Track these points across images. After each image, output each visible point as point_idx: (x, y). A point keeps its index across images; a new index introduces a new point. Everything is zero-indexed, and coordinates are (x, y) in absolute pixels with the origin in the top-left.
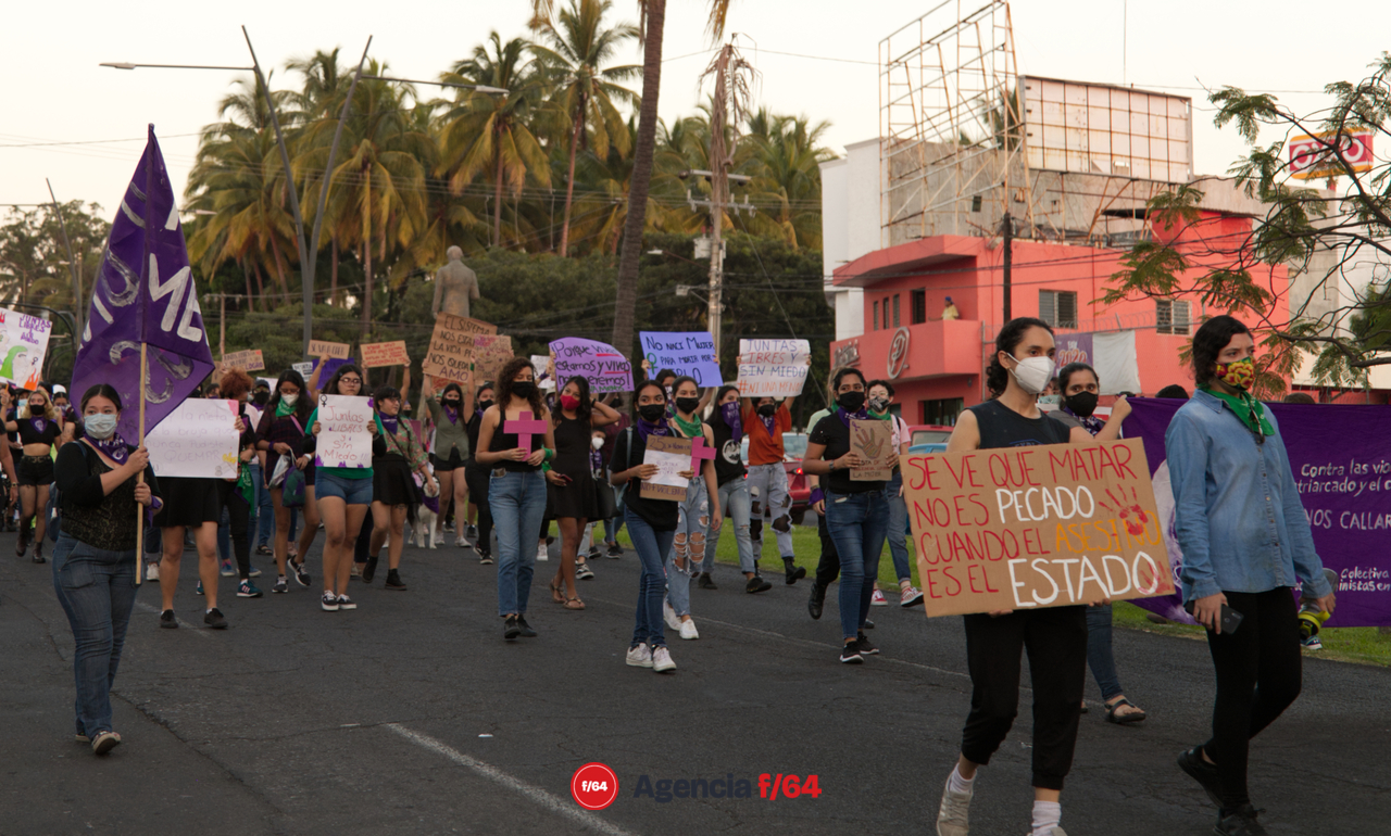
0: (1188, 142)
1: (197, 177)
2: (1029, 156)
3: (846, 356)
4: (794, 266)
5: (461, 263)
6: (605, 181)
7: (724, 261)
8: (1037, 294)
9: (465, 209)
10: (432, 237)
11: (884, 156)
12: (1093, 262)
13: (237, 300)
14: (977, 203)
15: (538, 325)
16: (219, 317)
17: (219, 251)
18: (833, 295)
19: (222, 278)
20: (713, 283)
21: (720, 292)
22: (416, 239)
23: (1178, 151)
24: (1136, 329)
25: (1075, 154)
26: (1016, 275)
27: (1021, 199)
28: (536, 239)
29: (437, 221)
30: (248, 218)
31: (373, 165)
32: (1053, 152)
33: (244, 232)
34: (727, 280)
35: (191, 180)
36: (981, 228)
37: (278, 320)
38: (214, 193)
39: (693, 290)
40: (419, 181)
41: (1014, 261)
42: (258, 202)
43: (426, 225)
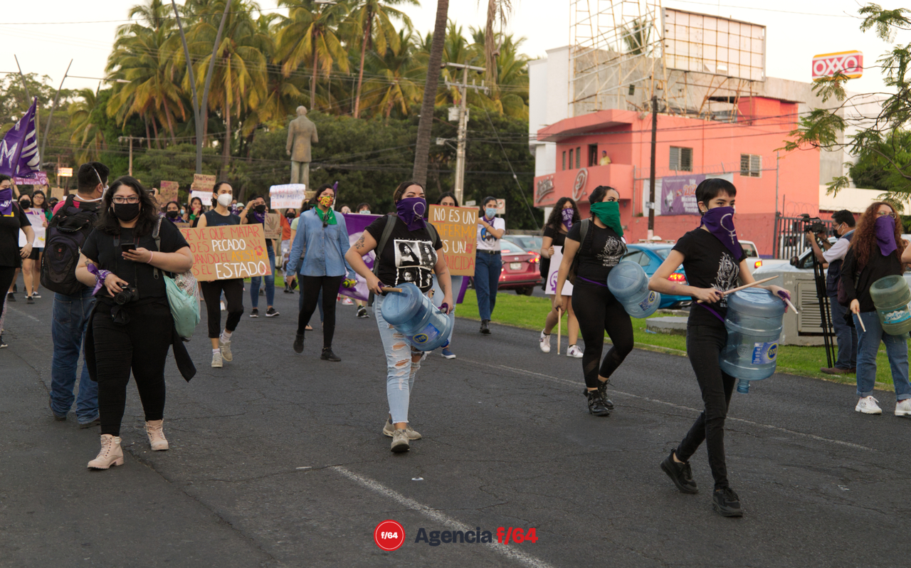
0: (763, 54)
1: (114, 59)
2: (667, 60)
3: (545, 186)
4: (505, 128)
5: (306, 118)
6: (384, 70)
7: (468, 123)
8: (669, 148)
9: (292, 86)
10: (270, 103)
11: (572, 57)
12: (703, 129)
13: (141, 141)
14: (632, 88)
15: (341, 162)
16: (129, 151)
17: (128, 109)
18: (535, 147)
19: (130, 126)
20: (460, 137)
21: (464, 143)
22: (260, 104)
23: (756, 61)
24: (734, 172)
25: (694, 60)
26: (659, 136)
27: (661, 87)
28: (338, 107)
29: (273, 93)
30: (149, 87)
31: (232, 55)
32: (681, 58)
33: (146, 96)
34: (469, 135)
35: (110, 61)
36: (635, 105)
37: (169, 155)
38: (125, 70)
39: (448, 141)
40: (262, 66)
41: (659, 126)
42: (155, 77)
43: (267, 95)
